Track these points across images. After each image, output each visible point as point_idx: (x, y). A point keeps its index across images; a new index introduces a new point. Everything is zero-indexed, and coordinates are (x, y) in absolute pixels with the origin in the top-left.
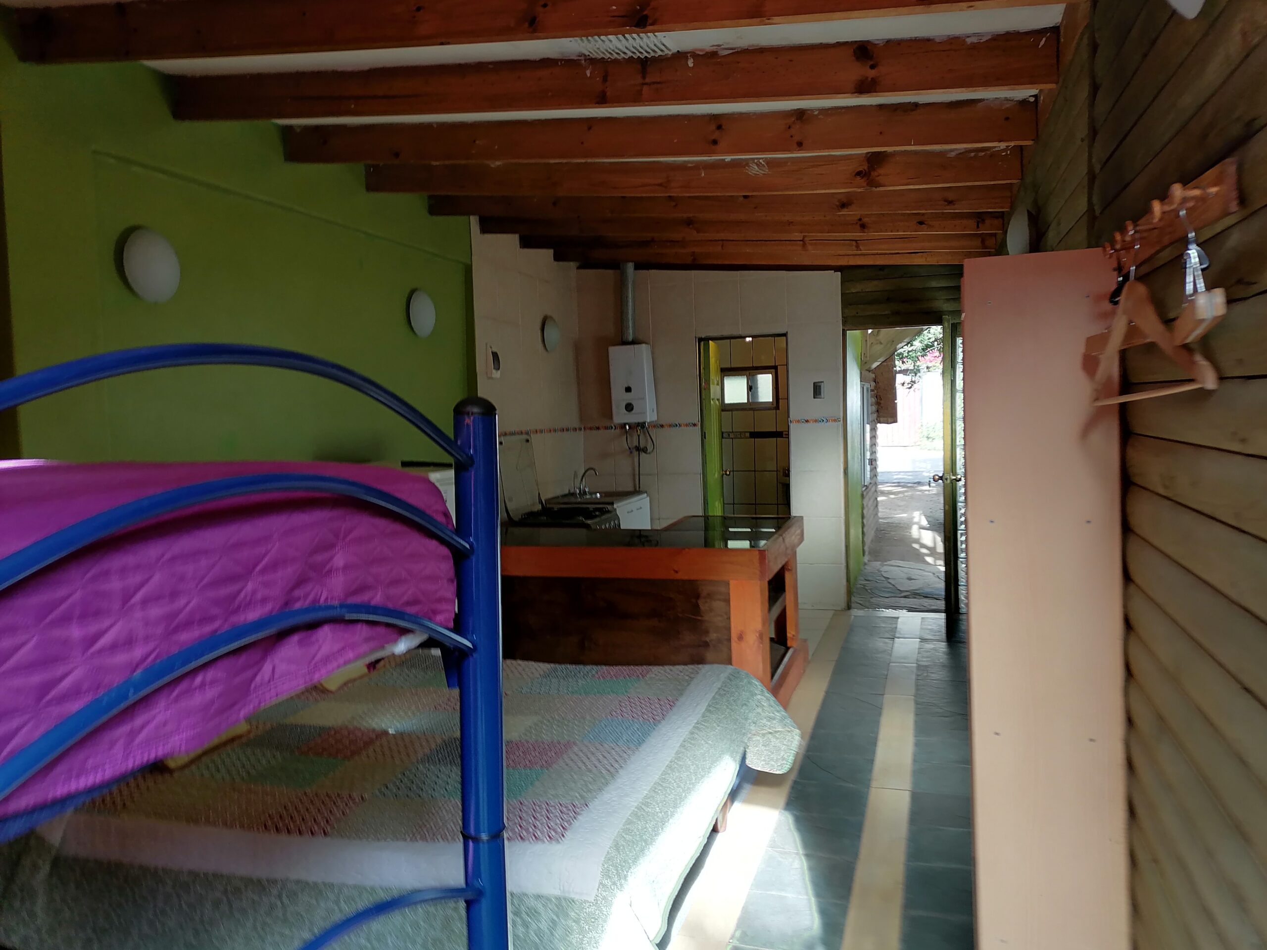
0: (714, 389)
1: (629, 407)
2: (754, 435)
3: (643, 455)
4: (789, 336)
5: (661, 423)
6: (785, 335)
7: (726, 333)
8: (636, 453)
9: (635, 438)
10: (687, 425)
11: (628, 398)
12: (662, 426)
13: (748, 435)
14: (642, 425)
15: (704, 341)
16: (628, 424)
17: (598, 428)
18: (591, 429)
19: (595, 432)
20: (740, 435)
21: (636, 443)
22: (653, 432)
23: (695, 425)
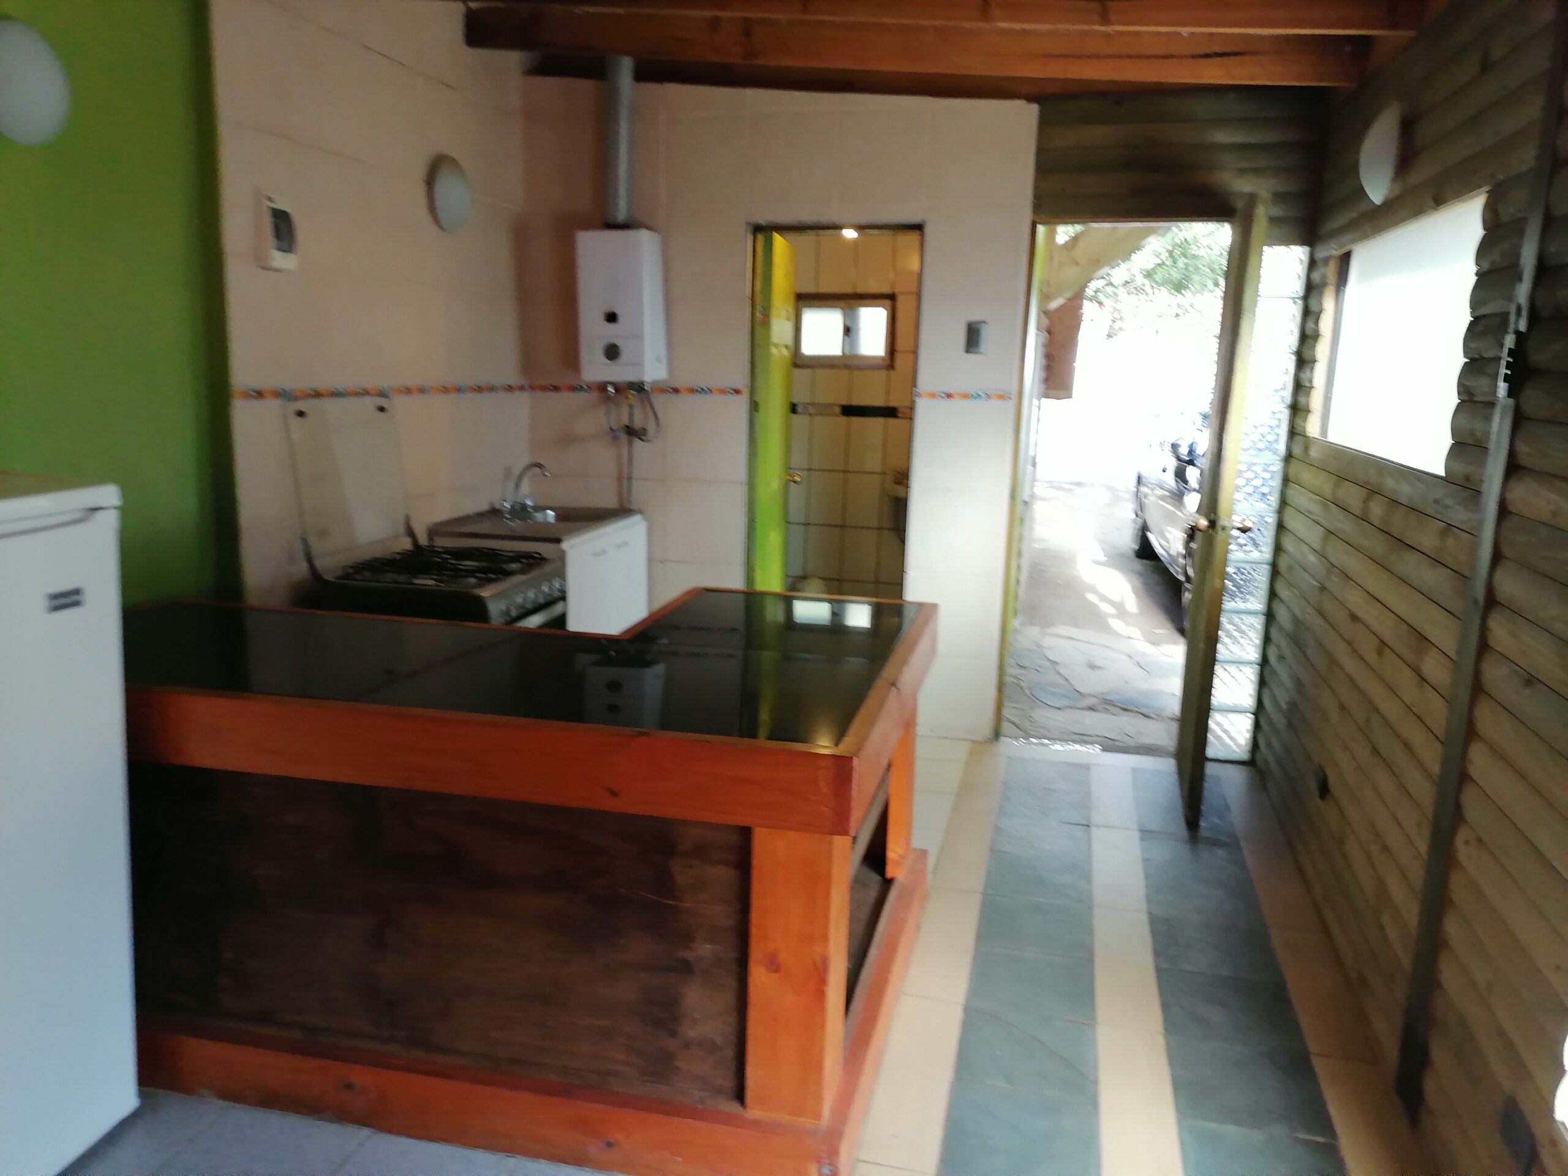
0: (780, 329)
1: (612, 352)
2: (849, 411)
3: (637, 443)
4: (929, 230)
5: (677, 385)
6: (919, 228)
7: (808, 217)
8: (624, 438)
9: (625, 411)
10: (723, 391)
11: (611, 333)
12: (676, 391)
13: (838, 410)
14: (639, 387)
15: (762, 230)
16: (611, 383)
17: (556, 389)
18: (544, 388)
19: (553, 395)
20: (823, 410)
21: (625, 421)
22: (658, 400)
23: (737, 392)
